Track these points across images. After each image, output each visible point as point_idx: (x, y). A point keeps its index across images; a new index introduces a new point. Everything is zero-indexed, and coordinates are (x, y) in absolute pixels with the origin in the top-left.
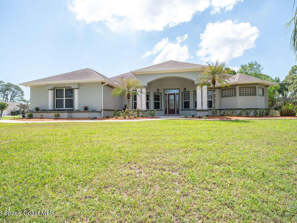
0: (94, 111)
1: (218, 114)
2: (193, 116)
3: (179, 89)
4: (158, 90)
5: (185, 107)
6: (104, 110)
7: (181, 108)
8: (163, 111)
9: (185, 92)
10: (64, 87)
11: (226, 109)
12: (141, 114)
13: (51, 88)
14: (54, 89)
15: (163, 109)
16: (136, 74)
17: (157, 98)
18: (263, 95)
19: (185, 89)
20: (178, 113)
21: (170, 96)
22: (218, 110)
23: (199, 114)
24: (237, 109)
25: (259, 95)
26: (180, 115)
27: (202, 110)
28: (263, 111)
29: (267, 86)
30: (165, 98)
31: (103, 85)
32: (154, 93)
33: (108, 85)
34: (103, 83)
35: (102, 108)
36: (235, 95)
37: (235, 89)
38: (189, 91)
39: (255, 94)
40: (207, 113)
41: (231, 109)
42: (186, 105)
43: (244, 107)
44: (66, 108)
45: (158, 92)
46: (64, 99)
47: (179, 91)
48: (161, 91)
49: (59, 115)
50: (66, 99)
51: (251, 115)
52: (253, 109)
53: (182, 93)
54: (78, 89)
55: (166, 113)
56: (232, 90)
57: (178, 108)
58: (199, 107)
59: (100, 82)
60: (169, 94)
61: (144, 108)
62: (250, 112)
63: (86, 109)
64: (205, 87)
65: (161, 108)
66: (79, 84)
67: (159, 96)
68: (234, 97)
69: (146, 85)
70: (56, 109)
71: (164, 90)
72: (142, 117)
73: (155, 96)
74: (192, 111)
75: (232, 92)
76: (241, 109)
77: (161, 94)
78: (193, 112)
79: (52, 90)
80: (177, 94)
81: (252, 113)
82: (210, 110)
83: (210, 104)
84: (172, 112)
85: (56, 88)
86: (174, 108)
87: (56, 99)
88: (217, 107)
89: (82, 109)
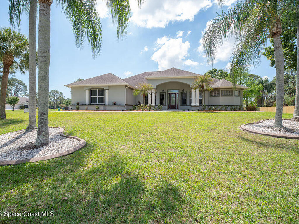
0: (120, 106)
1: (206, 109)
2: (189, 110)
3: (179, 90)
4: (163, 90)
5: (183, 104)
6: (127, 105)
7: (180, 105)
8: (166, 107)
9: (183, 92)
10: (98, 89)
11: (212, 106)
12: (152, 108)
13: (88, 89)
14: (90, 89)
15: (166, 105)
16: (148, 79)
17: (162, 96)
18: (239, 95)
19: (183, 90)
20: (178, 108)
21: (172, 95)
22: (207, 106)
23: (193, 108)
24: (219, 106)
25: (235, 96)
26: (179, 110)
27: (195, 106)
28: (236, 107)
29: (242, 89)
30: (168, 96)
31: (126, 88)
32: (160, 92)
33: (129, 88)
34: (126, 86)
35: (126, 104)
36: (219, 96)
37: (219, 91)
38: (186, 92)
39: (232, 95)
40: (198, 108)
41: (215, 106)
42: (184, 102)
43: (224, 105)
44: (99, 103)
45: (163, 92)
46: (98, 96)
47: (179, 91)
48: (165, 91)
49: (99, 108)
50: (99, 97)
51: (228, 110)
52: (229, 106)
53: (181, 93)
54: (108, 90)
55: (169, 108)
56: (217, 92)
57: (177, 104)
58: (193, 104)
59: (124, 85)
60: (171, 94)
61: (153, 104)
62: (228, 107)
63: (115, 104)
64: (197, 90)
65: (165, 104)
66: (109, 87)
67: (164, 95)
68: (218, 97)
69: (155, 87)
70: (91, 104)
71: (168, 90)
72: (153, 110)
73: (161, 95)
74: (188, 106)
75: (217, 93)
76: (222, 105)
77: (165, 93)
78: (189, 108)
79: (88, 90)
80: (177, 94)
81: (229, 108)
82: (200, 106)
83: (200, 101)
84: (173, 107)
85: (91, 89)
86: (174, 104)
87: (91, 96)
88: (206, 104)
89: (112, 104)
